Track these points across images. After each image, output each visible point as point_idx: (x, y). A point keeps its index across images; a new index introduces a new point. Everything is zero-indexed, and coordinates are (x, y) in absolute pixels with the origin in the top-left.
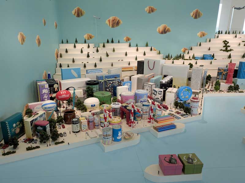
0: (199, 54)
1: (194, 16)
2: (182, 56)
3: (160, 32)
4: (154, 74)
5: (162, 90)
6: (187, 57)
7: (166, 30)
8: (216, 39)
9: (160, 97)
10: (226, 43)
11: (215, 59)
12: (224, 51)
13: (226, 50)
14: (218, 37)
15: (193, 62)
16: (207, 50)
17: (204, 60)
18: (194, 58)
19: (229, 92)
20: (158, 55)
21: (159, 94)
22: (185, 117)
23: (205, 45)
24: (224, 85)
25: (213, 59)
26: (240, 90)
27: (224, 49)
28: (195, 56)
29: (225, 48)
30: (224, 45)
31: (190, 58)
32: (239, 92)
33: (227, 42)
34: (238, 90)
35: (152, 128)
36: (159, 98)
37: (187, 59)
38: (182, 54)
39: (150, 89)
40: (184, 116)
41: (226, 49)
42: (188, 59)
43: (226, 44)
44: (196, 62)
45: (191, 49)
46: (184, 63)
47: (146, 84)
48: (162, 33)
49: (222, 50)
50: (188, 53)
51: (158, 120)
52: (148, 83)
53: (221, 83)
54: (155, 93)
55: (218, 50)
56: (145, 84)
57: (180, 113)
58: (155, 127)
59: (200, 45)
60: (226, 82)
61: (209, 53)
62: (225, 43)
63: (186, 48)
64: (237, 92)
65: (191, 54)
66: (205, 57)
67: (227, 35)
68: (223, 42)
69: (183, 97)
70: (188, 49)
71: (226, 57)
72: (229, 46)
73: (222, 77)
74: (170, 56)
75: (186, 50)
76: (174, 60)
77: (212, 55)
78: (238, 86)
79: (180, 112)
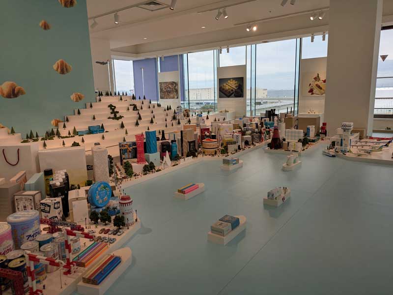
0: (82, 127)
1: (59, 69)
2: (55, 132)
3: (5, 96)
4: (25, 173)
5: (59, 199)
6: (64, 133)
7: (16, 92)
8: (98, 103)
9: (57, 213)
10: (113, 108)
11: (107, 132)
12: (113, 118)
13: (116, 118)
14: (100, 100)
15: (77, 139)
16: (90, 119)
17: (92, 135)
18: (76, 133)
19: (146, 174)
20: (11, 136)
21: (55, 208)
22: (121, 234)
23: (87, 113)
24: (137, 167)
25: (103, 132)
26: (157, 168)
27: (113, 116)
28: (77, 131)
29: (113, 114)
30: (111, 111)
31: (69, 134)
32: (157, 171)
33: (113, 106)
34: (155, 169)
35: (81, 283)
36: (56, 217)
37: (66, 137)
38: (54, 130)
39: (30, 204)
40: (119, 233)
41: (115, 115)
42: (68, 136)
43: (113, 110)
44: (83, 139)
45: (67, 120)
46: (64, 144)
47: (20, 197)
48: (9, 96)
49: (109, 118)
50: (64, 126)
51: (83, 261)
52: (24, 194)
53: (133, 164)
54: (47, 209)
55: (106, 118)
56: (16, 197)
57: (109, 230)
58: (88, 279)
59: (79, 113)
60: (138, 162)
61: (95, 124)
62: (111, 109)
63: (58, 119)
64: (154, 172)
65: (70, 128)
66: (91, 129)
67: (110, 97)
68: (109, 106)
69: (101, 201)
70: (61, 120)
71: (119, 127)
72: (118, 112)
73: (129, 155)
74: (35, 135)
75: (59, 122)
76: (45, 141)
77: (101, 125)
78: (152, 163)
79: (106, 228)
